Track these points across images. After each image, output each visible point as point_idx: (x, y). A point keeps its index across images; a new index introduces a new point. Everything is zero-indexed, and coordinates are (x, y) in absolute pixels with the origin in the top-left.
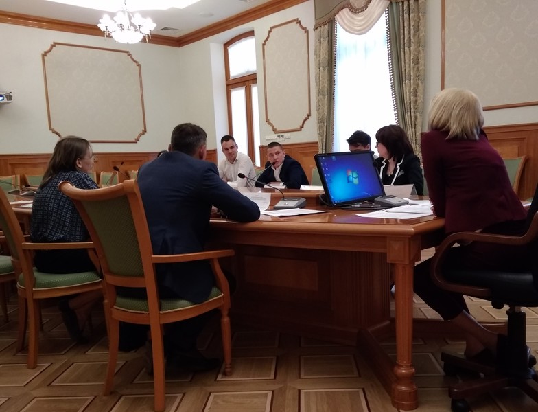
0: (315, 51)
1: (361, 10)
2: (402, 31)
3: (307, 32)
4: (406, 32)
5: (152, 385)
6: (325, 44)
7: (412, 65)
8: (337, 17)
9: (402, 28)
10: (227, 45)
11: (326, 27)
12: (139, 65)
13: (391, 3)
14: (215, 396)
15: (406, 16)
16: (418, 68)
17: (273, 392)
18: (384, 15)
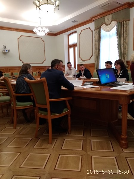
0: (95, 37)
1: (109, 25)
2: (121, 31)
3: (92, 31)
4: (122, 31)
5: (48, 136)
6: (97, 35)
7: (124, 41)
8: (101, 27)
9: (121, 29)
10: (69, 35)
11: (98, 30)
12: (44, 42)
13: (118, 22)
14: (66, 140)
15: (122, 26)
16: (126, 42)
17: (83, 140)
18: (116, 26)
